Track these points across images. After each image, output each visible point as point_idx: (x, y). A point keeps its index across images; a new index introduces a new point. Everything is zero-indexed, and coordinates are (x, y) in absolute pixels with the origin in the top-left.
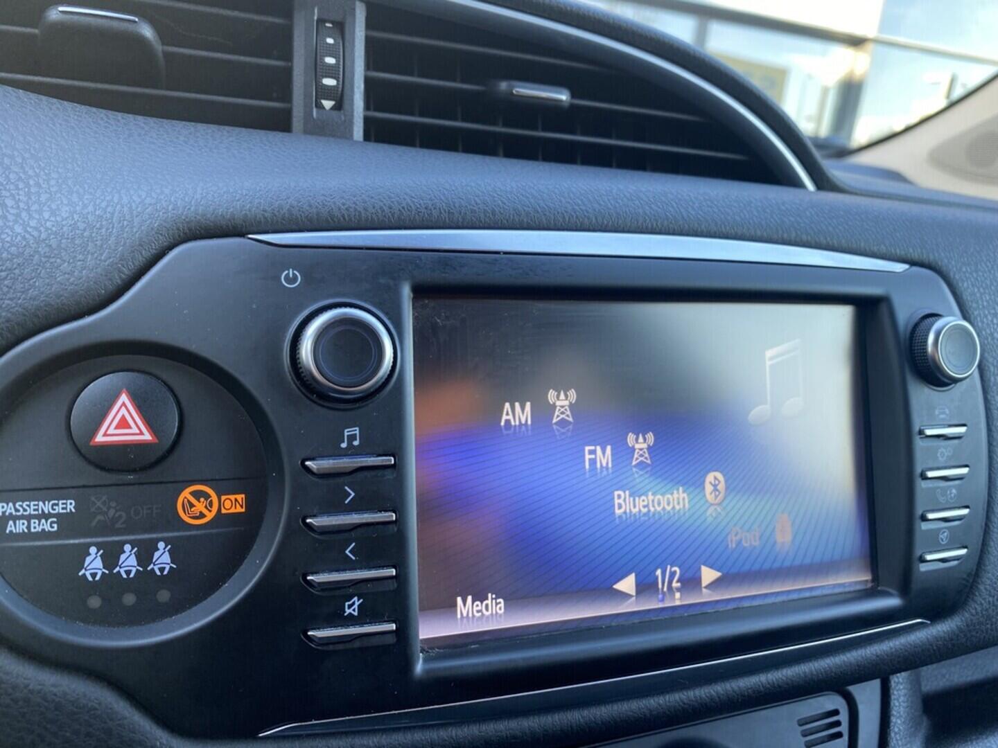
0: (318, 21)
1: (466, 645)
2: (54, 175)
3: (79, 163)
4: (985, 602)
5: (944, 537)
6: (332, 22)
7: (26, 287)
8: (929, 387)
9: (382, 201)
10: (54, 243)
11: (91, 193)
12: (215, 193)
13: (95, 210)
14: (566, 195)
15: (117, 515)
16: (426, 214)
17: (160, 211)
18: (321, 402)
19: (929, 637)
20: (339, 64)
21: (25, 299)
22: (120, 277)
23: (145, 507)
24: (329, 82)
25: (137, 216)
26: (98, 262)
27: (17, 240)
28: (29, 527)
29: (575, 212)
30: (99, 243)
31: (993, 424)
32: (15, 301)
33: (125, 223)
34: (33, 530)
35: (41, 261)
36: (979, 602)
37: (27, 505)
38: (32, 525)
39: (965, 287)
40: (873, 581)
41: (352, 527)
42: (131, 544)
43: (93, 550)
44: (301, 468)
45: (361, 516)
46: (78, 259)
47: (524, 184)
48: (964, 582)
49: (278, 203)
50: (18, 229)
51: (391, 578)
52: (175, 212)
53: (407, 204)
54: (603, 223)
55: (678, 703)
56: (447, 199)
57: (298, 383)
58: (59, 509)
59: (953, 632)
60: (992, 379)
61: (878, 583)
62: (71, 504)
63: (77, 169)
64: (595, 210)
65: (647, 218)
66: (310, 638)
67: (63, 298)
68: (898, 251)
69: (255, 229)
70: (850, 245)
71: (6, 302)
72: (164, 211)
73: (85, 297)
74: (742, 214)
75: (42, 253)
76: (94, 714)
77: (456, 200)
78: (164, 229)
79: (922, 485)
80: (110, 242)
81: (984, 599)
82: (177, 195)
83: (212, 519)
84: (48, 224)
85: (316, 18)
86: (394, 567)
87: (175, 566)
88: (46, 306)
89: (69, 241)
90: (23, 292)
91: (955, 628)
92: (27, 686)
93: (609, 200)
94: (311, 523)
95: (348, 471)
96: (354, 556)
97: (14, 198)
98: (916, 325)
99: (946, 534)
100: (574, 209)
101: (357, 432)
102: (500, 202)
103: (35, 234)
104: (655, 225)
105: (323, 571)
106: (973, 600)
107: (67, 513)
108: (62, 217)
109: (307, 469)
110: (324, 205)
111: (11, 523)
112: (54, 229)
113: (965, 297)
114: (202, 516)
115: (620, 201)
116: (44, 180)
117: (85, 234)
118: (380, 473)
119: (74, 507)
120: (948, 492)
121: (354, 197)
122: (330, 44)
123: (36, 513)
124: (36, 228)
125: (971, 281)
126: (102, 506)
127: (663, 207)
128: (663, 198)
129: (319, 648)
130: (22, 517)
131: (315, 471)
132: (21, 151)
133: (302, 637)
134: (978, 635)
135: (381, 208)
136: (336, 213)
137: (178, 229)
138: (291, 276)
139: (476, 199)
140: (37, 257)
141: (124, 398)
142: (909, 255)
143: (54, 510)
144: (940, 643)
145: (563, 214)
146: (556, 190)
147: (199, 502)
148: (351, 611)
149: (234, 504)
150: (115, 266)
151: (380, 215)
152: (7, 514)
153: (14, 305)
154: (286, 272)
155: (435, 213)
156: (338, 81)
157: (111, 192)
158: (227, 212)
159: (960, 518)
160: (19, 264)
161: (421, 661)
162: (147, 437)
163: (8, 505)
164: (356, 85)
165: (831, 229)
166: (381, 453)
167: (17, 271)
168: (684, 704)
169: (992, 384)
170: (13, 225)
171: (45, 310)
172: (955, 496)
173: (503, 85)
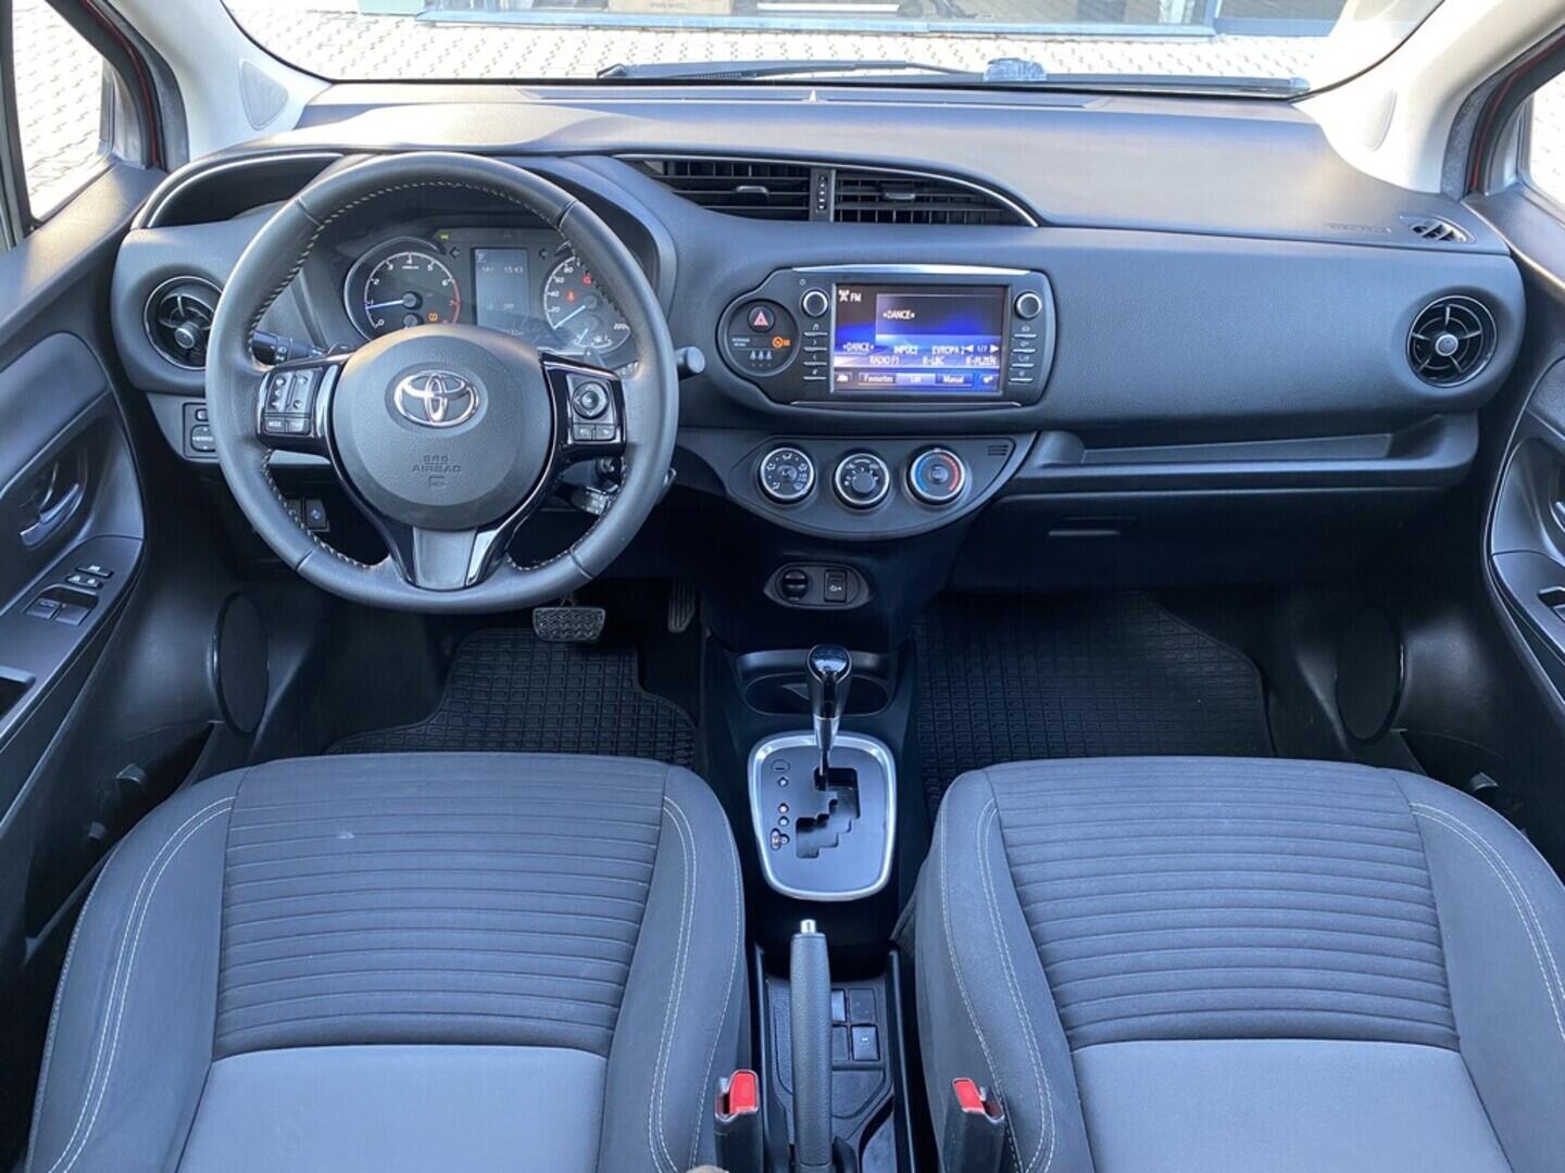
1: (846, 388)
5: (1021, 374)
6: (824, 177)
8: (1021, 320)
12: (785, 253)
13: (755, 260)
15: (759, 344)
18: (808, 317)
20: (826, 193)
22: (759, 283)
23: (765, 342)
25: (765, 262)
26: (755, 277)
33: (762, 264)
34: (740, 345)
37: (739, 339)
41: (815, 351)
42: (762, 351)
43: (753, 352)
45: (818, 348)
48: (1038, 392)
52: (774, 260)
57: (803, 312)
58: (746, 341)
61: (999, 387)
62: (749, 340)
66: (804, 379)
67: (747, 286)
68: (1027, 265)
69: (794, 267)
71: (733, 288)
72: (768, 259)
73: (752, 286)
76: (753, 393)
78: (771, 267)
80: (759, 269)
81: (1050, 402)
82: (774, 255)
86: (827, 364)
87: (772, 358)
88: (744, 289)
89: (748, 271)
90: (739, 285)
92: (739, 383)
94: (806, 349)
95: (815, 336)
96: (816, 358)
101: (818, 326)
103: (740, 269)
105: (808, 362)
106: (1040, 402)
109: (805, 335)
111: (735, 343)
113: (1058, 284)
117: (754, 267)
121: (822, 255)
123: (741, 341)
126: (756, 341)
129: (806, 383)
130: (738, 342)
133: (801, 378)
137: (775, 267)
138: (802, 281)
140: (741, 275)
141: (761, 314)
142: (1030, 267)
147: (778, 341)
148: (815, 373)
149: (787, 343)
150: (759, 278)
153: (736, 288)
156: (825, 199)
158: (786, 262)
161: (833, 389)
162: (766, 324)
163: (735, 339)
164: (832, 199)
167: (738, 279)
173: (887, 195)
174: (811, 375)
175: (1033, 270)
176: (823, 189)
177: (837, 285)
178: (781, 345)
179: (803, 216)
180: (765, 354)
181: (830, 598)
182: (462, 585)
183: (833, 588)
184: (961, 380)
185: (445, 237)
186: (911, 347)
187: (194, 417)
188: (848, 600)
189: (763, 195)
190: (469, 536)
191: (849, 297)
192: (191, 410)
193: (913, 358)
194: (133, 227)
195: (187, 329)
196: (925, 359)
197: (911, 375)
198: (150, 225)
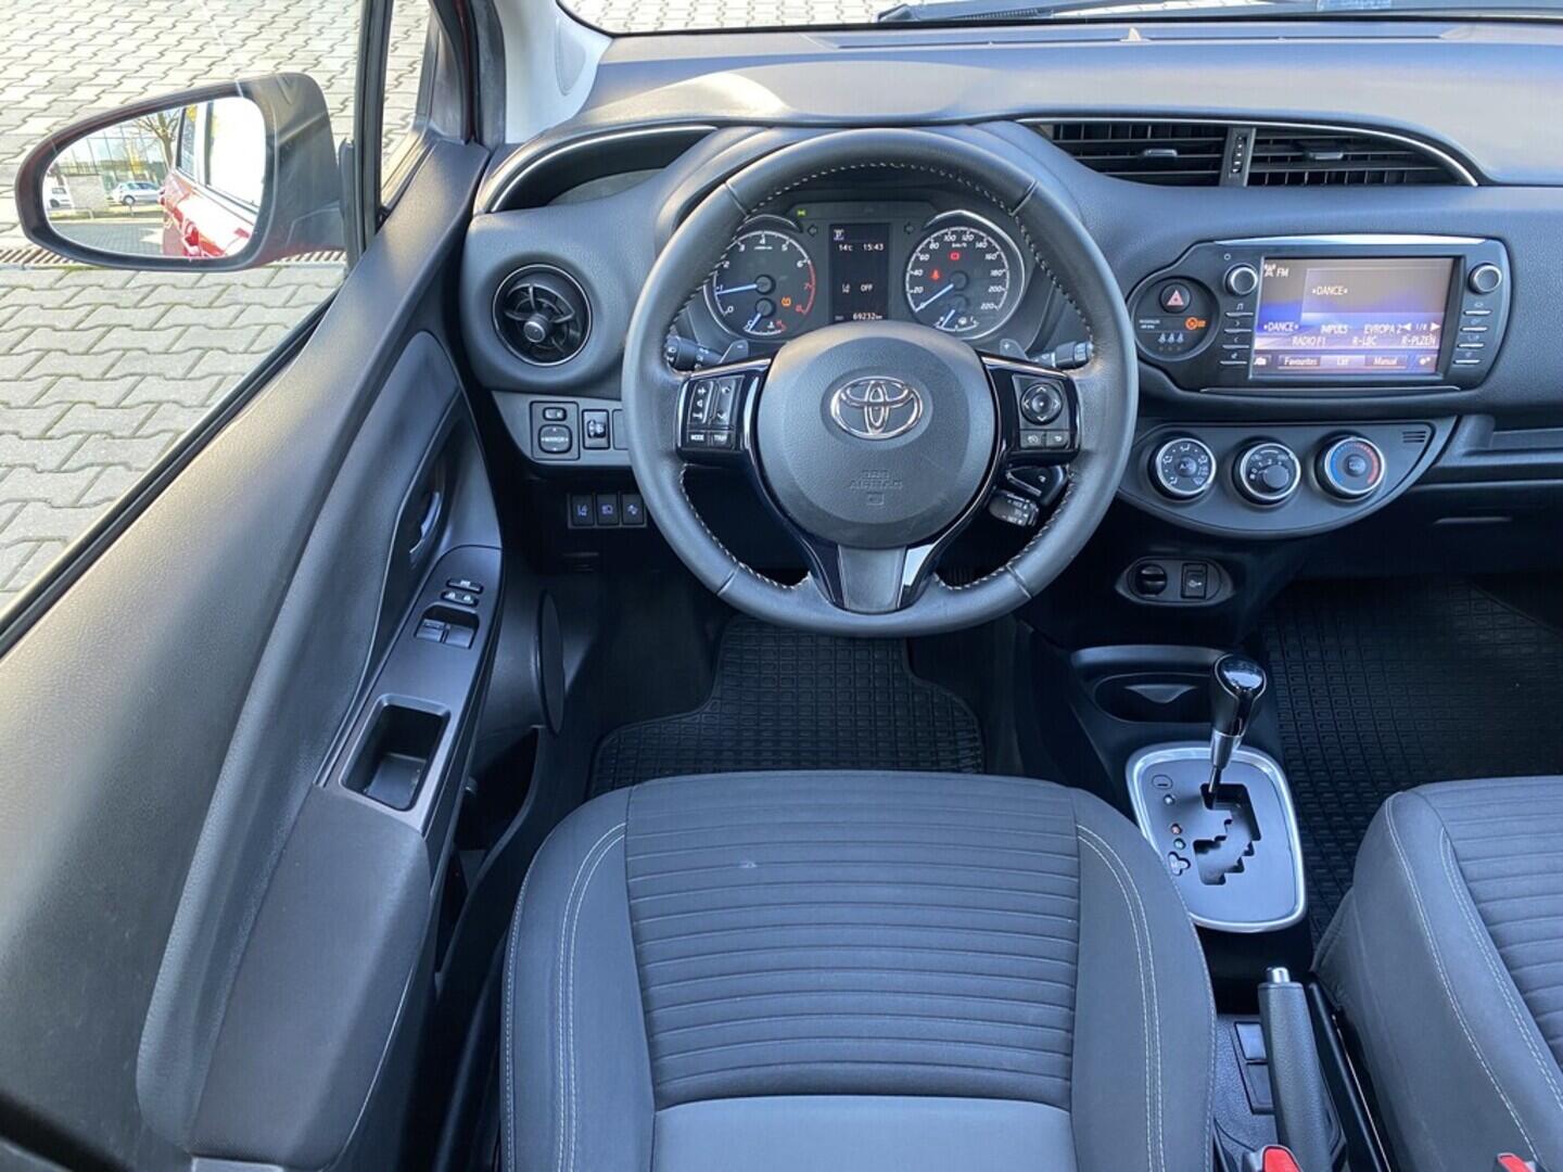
6: (1242, 137)
7: (1154, 260)
8: (1472, 294)
12: (1208, 224)
15: (1170, 325)
18: (1233, 296)
19: (1458, 396)
20: (1243, 154)
23: (1177, 323)
24: (1237, 163)
26: (1172, 252)
30: (1174, 244)
31: (1514, 307)
32: (1152, 263)
36: (1488, 386)
40: (1434, 370)
41: (1238, 333)
42: (1173, 334)
43: (1163, 334)
45: (1240, 330)
48: (1479, 375)
49: (1224, 231)
51: (1247, 348)
57: (1227, 289)
58: (1155, 323)
66: (1221, 364)
68: (1482, 233)
69: (1216, 239)
73: (1167, 263)
78: (1191, 241)
79: (1460, 334)
81: (1492, 385)
85: (1235, 137)
86: (1248, 345)
87: (1184, 341)
88: (1156, 265)
91: (1473, 396)
94: (1226, 331)
95: (1238, 316)
96: (1236, 341)
98: (1473, 270)
99: (1469, 353)
101: (1242, 305)
105: (1227, 345)
106: (1486, 384)
109: (1226, 315)
110: (1239, 230)
113: (1515, 255)
118: (1247, 317)
120: (1474, 337)
121: (1249, 226)
126: (1166, 322)
129: (1222, 367)
131: (1229, 316)
133: (1218, 363)
137: (1194, 241)
138: (1228, 256)
141: (1176, 292)
142: (1487, 235)
147: (1192, 323)
148: (1233, 357)
149: (1202, 324)
150: (1176, 253)
154: (1226, 254)
156: (1241, 162)
158: (1209, 233)
159: (1481, 348)
161: (1251, 375)
162: (1181, 304)
164: (1248, 161)
166: (1249, 312)
172: (1477, 339)
173: (1311, 154)
174: (1230, 359)
175: (1488, 238)
176: (1240, 151)
177: (1266, 259)
178: (1195, 327)
179: (1214, 181)
180: (1176, 337)
181: (1187, 594)
182: (893, 607)
183: (1193, 584)
184: (1394, 362)
185: (802, 213)
186: (1340, 327)
187: (541, 416)
188: (1208, 596)
189: (1171, 159)
190: (898, 554)
191: (1275, 272)
192: (538, 409)
193: (1341, 338)
194: (475, 211)
195: (537, 322)
196: (1355, 340)
197: (1339, 357)
198: (494, 209)
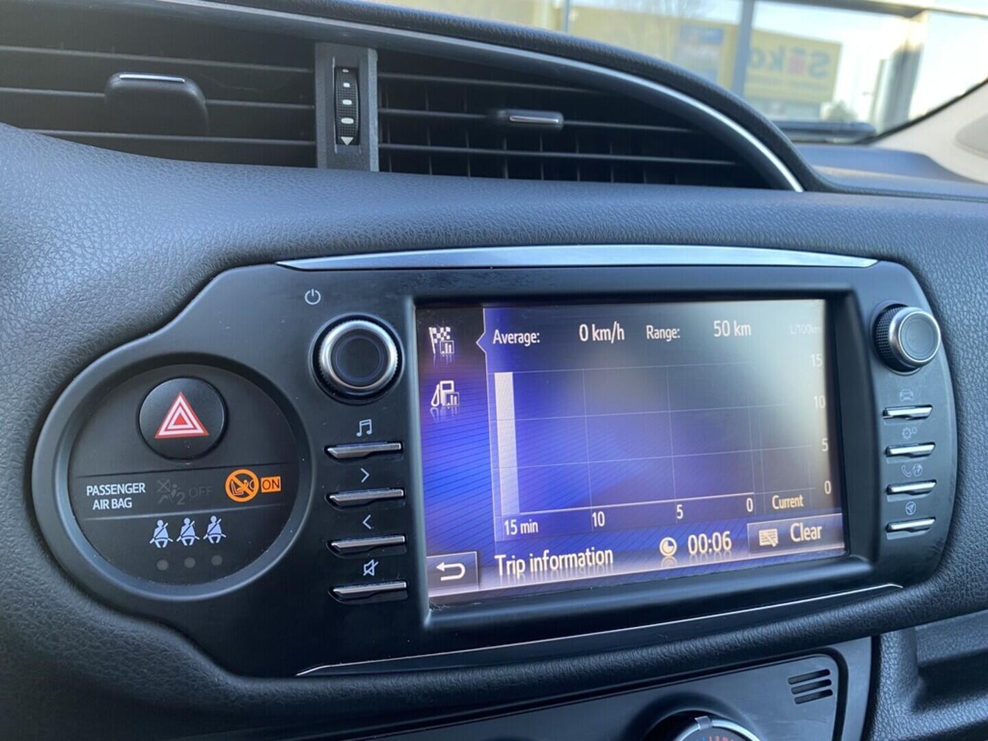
0: (335, 69)
1: (469, 602)
2: (121, 219)
3: (141, 207)
4: (959, 569)
5: (911, 508)
6: (348, 69)
7: (103, 312)
8: (893, 372)
9: (388, 228)
10: (122, 276)
11: (150, 233)
12: (249, 227)
13: (154, 246)
14: (549, 213)
15: (178, 495)
16: (426, 238)
17: (205, 245)
18: (340, 399)
19: (902, 600)
20: (355, 105)
21: (101, 322)
22: (175, 302)
23: (200, 488)
24: (347, 121)
25: (187, 251)
26: (157, 290)
27: (94, 275)
28: (110, 505)
29: (557, 229)
30: (157, 274)
31: (963, 404)
32: (94, 323)
33: (177, 256)
34: (113, 507)
35: (113, 290)
36: (951, 569)
37: (108, 487)
38: (113, 503)
39: (934, 278)
40: (846, 549)
41: (367, 502)
42: (190, 519)
43: (160, 523)
44: (325, 454)
45: (374, 493)
46: (141, 287)
47: (512, 206)
48: (934, 550)
49: (301, 234)
50: (94, 265)
51: (401, 544)
52: (217, 245)
53: (410, 229)
54: (582, 236)
55: (660, 655)
56: (445, 224)
57: (320, 384)
58: (132, 491)
59: (927, 597)
60: (962, 363)
61: (850, 551)
62: (142, 486)
63: (138, 212)
64: (575, 226)
65: (622, 230)
66: (335, 594)
67: (130, 320)
68: (867, 248)
69: (283, 257)
70: (818, 244)
71: (87, 324)
72: (208, 245)
73: (148, 319)
74: (712, 222)
75: (113, 284)
76: (165, 654)
77: (451, 224)
78: (209, 260)
79: (886, 462)
80: (166, 273)
81: (957, 566)
82: (218, 231)
83: (255, 496)
84: (118, 261)
85: (333, 66)
86: (404, 535)
87: (225, 536)
88: (118, 327)
89: (134, 273)
90: (99, 317)
91: (928, 592)
92: (112, 632)
93: (588, 216)
94: (333, 499)
95: (362, 455)
96: (370, 525)
97: (90, 241)
98: (880, 316)
99: (912, 506)
100: (556, 226)
101: (370, 423)
102: (490, 223)
103: (108, 269)
104: (630, 236)
105: (345, 539)
106: (946, 567)
107: (139, 493)
108: (128, 254)
109: (330, 455)
110: (339, 233)
111: (96, 501)
112: (122, 264)
113: (934, 287)
114: (246, 495)
115: (598, 216)
116: (113, 223)
117: (146, 267)
118: (389, 456)
119: (145, 489)
120: (914, 467)
121: (365, 225)
122: (347, 88)
123: (115, 493)
124: (108, 264)
125: (941, 272)
126: (166, 488)
127: (638, 219)
128: (638, 211)
129: (344, 602)
130: (105, 497)
131: (335, 456)
132: (96, 201)
133: (329, 593)
134: (953, 600)
135: (387, 234)
136: (350, 240)
137: (220, 260)
138: (313, 295)
139: (470, 221)
140: (109, 287)
141: (180, 400)
142: (878, 251)
143: (129, 491)
144: (913, 606)
145: (546, 231)
146: (541, 211)
147: (243, 483)
148: (368, 571)
149: (272, 484)
150: (170, 293)
151: (386, 240)
152: (93, 494)
153: (93, 327)
154: (309, 292)
155: (434, 236)
156: (355, 120)
157: (166, 231)
158: (259, 244)
159: (926, 491)
160: (95, 294)
161: (429, 615)
162: (200, 431)
163: (93, 487)
164: (371, 122)
165: (799, 230)
166: (391, 440)
167: (95, 300)
168: (666, 656)
169: (961, 368)
170: (91, 262)
171: (118, 331)
172: (920, 470)
173: (501, 113)
174: (358, 579)
175: (880, 258)
179: (306, 159)
189: (182, 101)
